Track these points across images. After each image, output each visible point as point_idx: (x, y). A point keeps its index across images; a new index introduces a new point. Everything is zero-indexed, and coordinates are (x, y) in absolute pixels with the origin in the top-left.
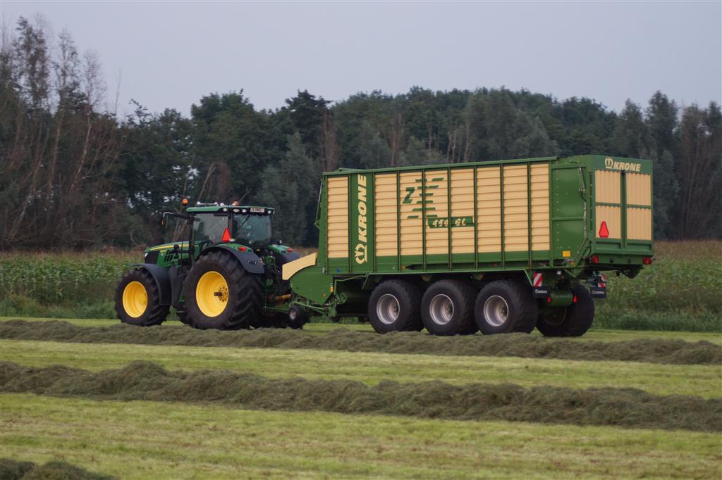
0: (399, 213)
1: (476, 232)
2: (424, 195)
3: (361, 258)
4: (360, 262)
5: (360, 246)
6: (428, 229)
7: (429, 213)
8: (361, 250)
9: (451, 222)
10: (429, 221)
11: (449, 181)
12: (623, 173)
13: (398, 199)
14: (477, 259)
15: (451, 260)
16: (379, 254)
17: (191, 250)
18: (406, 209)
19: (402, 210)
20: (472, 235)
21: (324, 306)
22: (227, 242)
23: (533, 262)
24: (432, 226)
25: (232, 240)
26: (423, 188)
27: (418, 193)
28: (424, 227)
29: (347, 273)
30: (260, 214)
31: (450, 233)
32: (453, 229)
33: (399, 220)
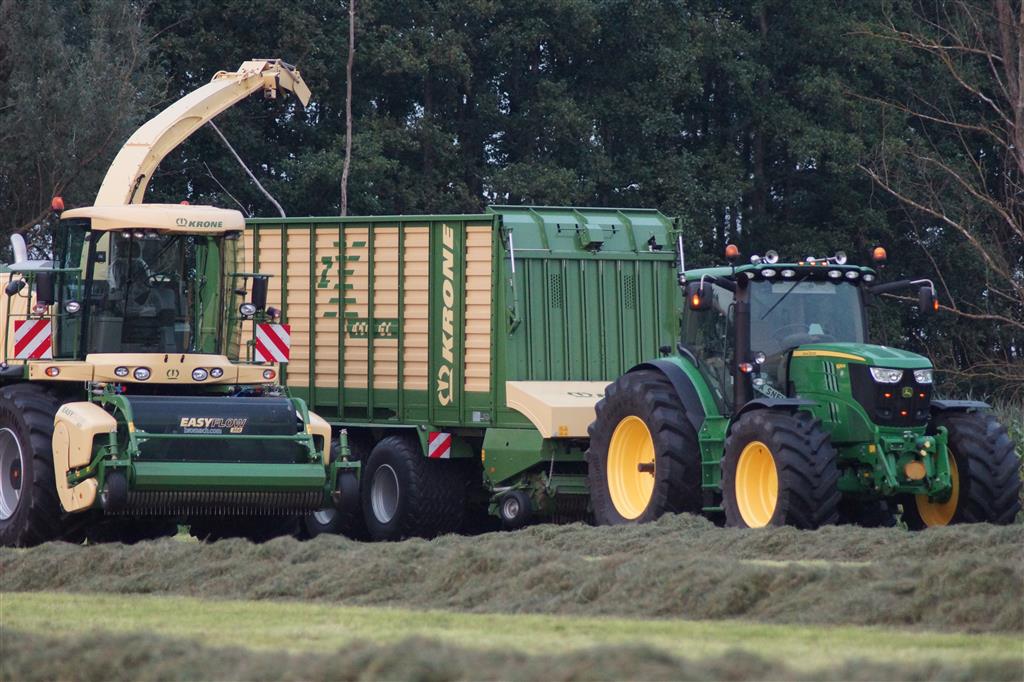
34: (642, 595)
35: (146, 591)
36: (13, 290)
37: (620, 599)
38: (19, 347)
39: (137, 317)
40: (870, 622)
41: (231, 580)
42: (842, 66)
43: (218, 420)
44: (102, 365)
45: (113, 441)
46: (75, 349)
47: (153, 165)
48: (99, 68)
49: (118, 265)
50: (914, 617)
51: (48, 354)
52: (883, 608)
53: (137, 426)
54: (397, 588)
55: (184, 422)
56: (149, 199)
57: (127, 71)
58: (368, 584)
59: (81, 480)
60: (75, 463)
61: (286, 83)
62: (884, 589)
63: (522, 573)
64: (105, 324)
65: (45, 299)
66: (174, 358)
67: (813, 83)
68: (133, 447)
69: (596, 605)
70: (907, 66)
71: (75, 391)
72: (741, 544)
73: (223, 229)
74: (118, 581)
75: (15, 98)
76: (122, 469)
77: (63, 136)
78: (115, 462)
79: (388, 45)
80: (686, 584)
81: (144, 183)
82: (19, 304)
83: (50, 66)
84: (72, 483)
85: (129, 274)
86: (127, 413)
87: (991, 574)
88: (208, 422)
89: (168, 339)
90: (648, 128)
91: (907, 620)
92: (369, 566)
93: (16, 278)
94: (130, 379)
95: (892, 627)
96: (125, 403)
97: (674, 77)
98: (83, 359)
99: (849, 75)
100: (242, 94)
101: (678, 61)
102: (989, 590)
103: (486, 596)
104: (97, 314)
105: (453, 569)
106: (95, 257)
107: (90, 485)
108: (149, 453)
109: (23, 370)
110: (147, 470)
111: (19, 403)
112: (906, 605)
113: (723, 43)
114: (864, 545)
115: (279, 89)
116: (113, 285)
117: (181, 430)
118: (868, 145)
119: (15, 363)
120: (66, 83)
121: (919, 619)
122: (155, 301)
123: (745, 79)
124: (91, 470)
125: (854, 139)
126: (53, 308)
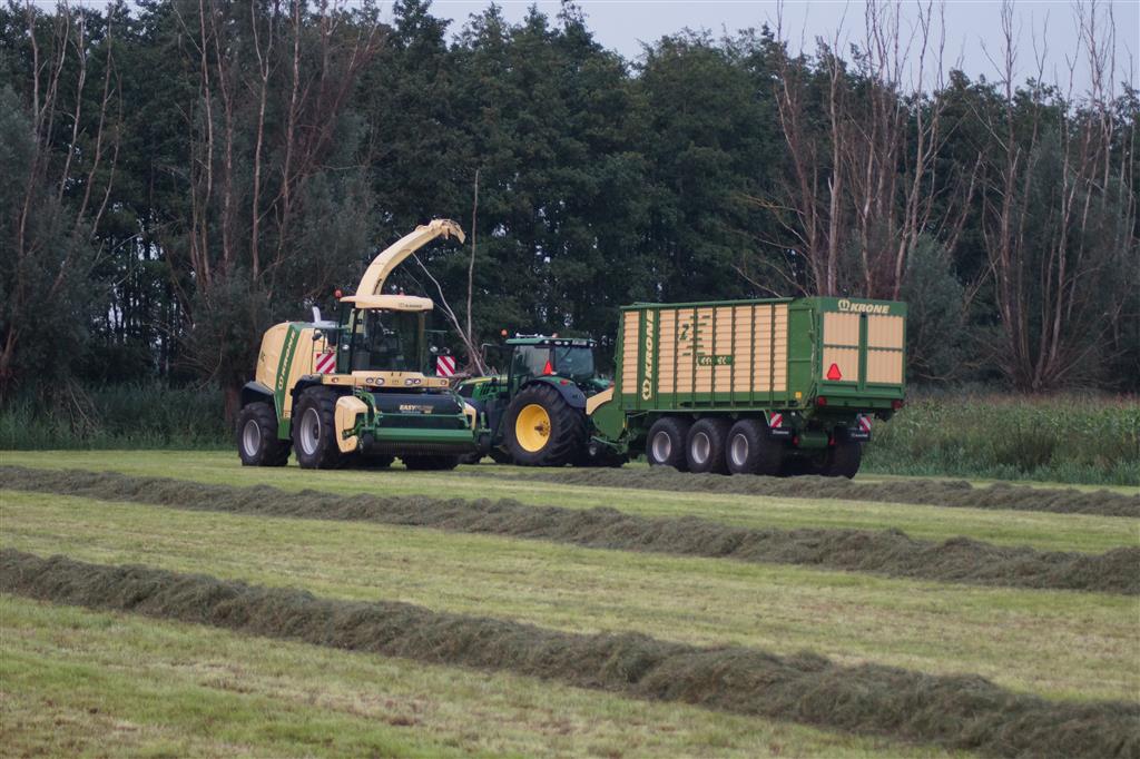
0: (676, 350)
1: (733, 371)
2: (695, 332)
3: (647, 394)
4: (646, 398)
5: (646, 382)
6: (698, 367)
7: (699, 351)
8: (647, 386)
9: (714, 360)
10: (697, 358)
11: (715, 319)
12: (864, 316)
13: (676, 335)
14: (732, 398)
15: (714, 399)
16: (661, 390)
17: (510, 384)
18: (682, 345)
19: (679, 347)
20: (729, 373)
21: (617, 442)
22: (549, 375)
23: (774, 402)
24: (701, 364)
25: (554, 373)
26: (695, 325)
27: (691, 329)
28: (694, 364)
29: (635, 409)
30: (582, 347)
31: (713, 371)
32: (717, 367)
33: (676, 358)
34: (676, 542)
35: (414, 524)
36: (316, 338)
37: (665, 543)
38: (319, 367)
39: (378, 353)
40: (798, 562)
41: (457, 521)
42: (721, 212)
43: (419, 407)
44: (360, 377)
45: (366, 417)
46: (346, 369)
47: (387, 274)
48: (349, 214)
49: (368, 326)
50: (818, 559)
51: (333, 371)
52: (803, 554)
53: (378, 409)
54: (545, 530)
55: (401, 407)
56: (384, 292)
57: (363, 215)
58: (529, 527)
59: (349, 436)
60: (347, 427)
61: (453, 232)
62: (803, 544)
63: (611, 526)
64: (362, 356)
65: (332, 343)
66: (396, 374)
67: (707, 221)
68: (376, 420)
69: (652, 546)
70: (755, 212)
71: (346, 390)
72: (693, 483)
73: (423, 308)
74: (399, 518)
75: (307, 228)
76: (370, 431)
77: (330, 248)
78: (367, 428)
79: (491, 199)
80: (699, 537)
81: (382, 283)
82: (319, 345)
83: (324, 212)
84: (345, 438)
85: (374, 331)
86: (373, 402)
87: (858, 539)
88: (414, 407)
89: (394, 365)
90: (623, 242)
91: (816, 561)
92: (530, 517)
93: (318, 332)
94: (374, 384)
95: (809, 566)
96: (372, 398)
97: (637, 217)
98: (350, 373)
99: (725, 217)
100: (431, 237)
101: (639, 209)
102: (857, 547)
103: (593, 537)
104: (358, 350)
105: (575, 521)
106: (357, 322)
107: (354, 439)
108: (384, 423)
109: (320, 379)
110: (384, 432)
111: (318, 396)
112: (814, 553)
113: (661, 199)
114: (758, 486)
115: (450, 235)
116: (365, 336)
117: (400, 412)
118: (734, 252)
119: (316, 375)
120: (332, 221)
121: (821, 561)
122: (386, 344)
123: (673, 218)
124: (356, 430)
125: (728, 250)
126: (336, 348)
